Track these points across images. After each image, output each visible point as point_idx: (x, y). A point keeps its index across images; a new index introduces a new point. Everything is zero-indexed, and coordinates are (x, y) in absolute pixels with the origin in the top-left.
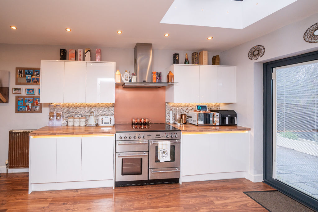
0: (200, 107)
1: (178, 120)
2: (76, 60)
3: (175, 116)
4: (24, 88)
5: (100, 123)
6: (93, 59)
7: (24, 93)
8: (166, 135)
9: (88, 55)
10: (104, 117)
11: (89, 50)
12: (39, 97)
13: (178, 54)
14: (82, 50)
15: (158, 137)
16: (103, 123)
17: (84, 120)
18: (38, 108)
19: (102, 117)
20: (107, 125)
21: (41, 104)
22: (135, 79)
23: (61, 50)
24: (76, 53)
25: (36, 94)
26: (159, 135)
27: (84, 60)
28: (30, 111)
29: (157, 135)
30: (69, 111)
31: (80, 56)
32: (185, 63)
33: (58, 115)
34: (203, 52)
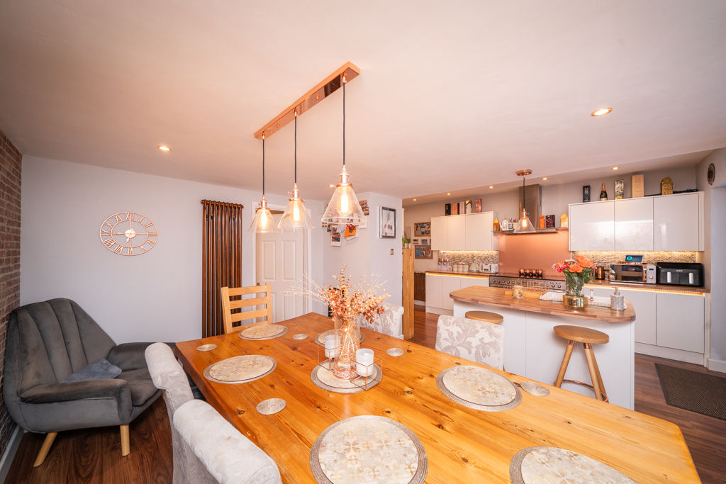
0: (631, 258)
2: (458, 213)
4: (420, 239)
5: (480, 270)
6: (474, 210)
7: (420, 243)
9: (469, 206)
10: (485, 265)
11: (469, 202)
12: (430, 246)
13: (589, 187)
14: (463, 202)
16: (483, 269)
17: (467, 266)
18: (430, 255)
20: (486, 271)
21: (432, 251)
23: (446, 205)
24: (459, 205)
25: (429, 244)
28: (425, 257)
30: (454, 258)
31: (462, 209)
32: (601, 197)
33: (445, 261)
34: (633, 176)
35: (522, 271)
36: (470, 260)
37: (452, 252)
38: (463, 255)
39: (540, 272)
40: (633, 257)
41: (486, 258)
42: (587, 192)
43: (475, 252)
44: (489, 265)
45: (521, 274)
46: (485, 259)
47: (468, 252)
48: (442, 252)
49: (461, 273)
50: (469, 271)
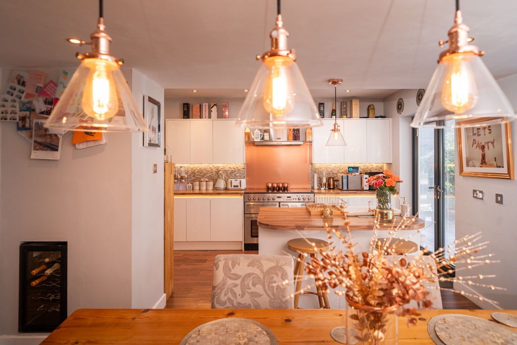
1: (325, 184)
2: (201, 117)
3: (320, 179)
5: (229, 187)
6: (221, 116)
8: (297, 198)
9: (214, 109)
10: (233, 180)
11: (215, 105)
13: (323, 104)
14: (207, 104)
15: (288, 199)
16: (233, 186)
17: (212, 183)
19: (231, 180)
20: (236, 188)
22: (268, 137)
23: (184, 104)
24: (201, 106)
26: (290, 197)
27: (210, 117)
29: (288, 197)
30: (193, 173)
31: (205, 112)
32: (332, 115)
33: (182, 178)
34: (353, 100)
35: (270, 185)
36: (214, 176)
37: (192, 166)
38: (205, 169)
39: (286, 185)
40: (353, 168)
41: (232, 172)
42: (322, 109)
43: (221, 166)
44: (239, 180)
45: (268, 188)
46: (232, 174)
47: (211, 166)
48: (178, 165)
49: (204, 192)
50: (215, 188)
